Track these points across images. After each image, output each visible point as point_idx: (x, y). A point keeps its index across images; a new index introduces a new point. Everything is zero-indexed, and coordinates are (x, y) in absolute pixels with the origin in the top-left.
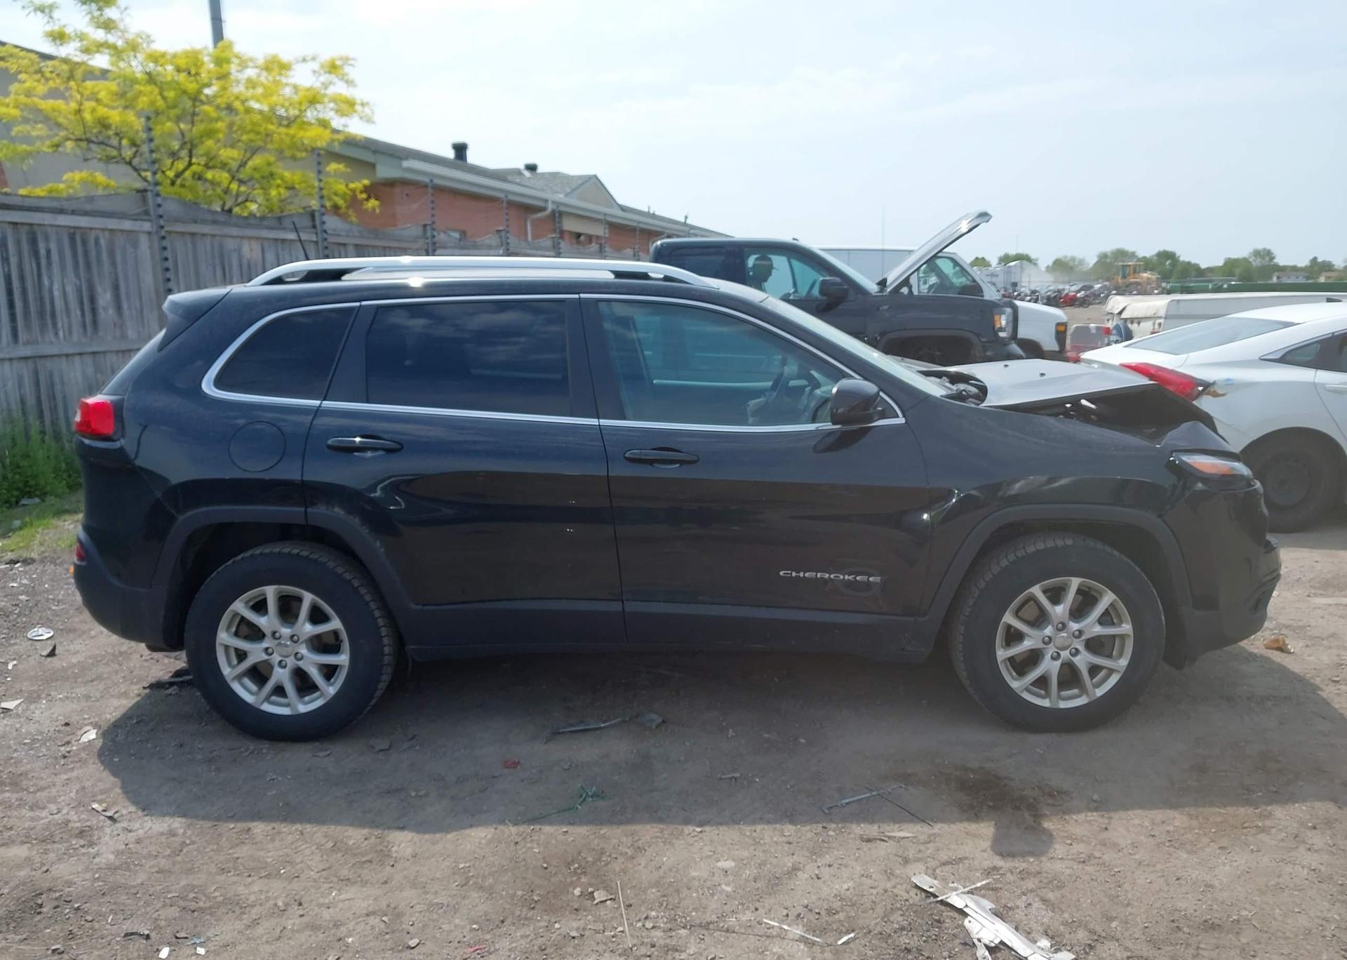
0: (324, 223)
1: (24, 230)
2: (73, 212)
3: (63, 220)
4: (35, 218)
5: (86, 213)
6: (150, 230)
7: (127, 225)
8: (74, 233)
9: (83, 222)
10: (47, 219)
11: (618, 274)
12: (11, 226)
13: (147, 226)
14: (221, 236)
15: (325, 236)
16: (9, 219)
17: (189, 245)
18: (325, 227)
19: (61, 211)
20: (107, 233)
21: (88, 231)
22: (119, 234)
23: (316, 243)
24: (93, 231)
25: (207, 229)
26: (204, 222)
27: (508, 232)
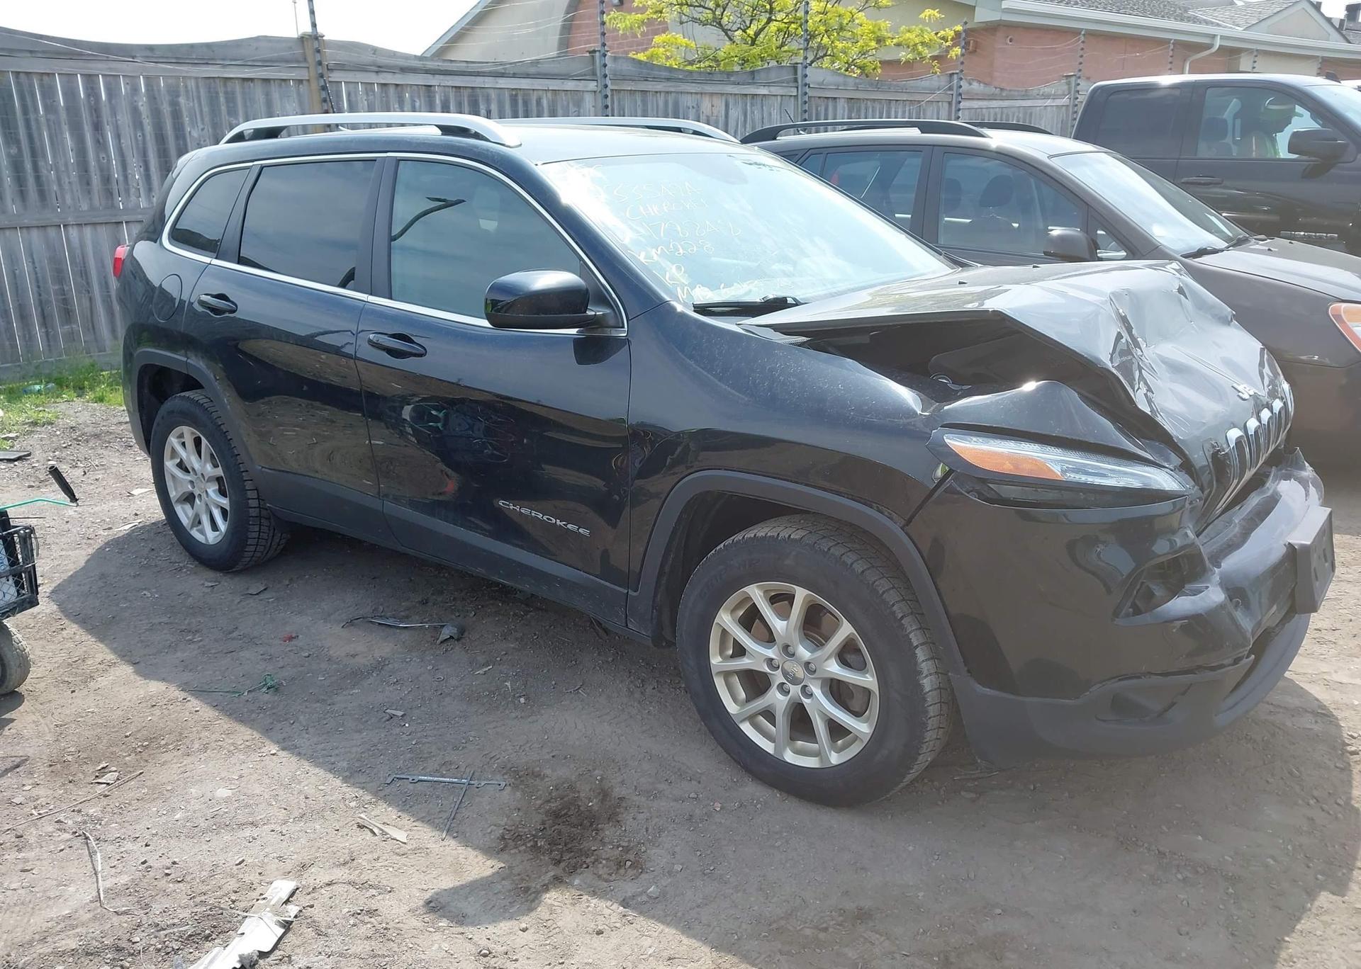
0: (806, 76)
1: (466, 93)
2: (514, 76)
3: (503, 83)
4: (478, 82)
5: (527, 76)
6: (595, 89)
7: (570, 85)
8: (516, 95)
9: (524, 84)
10: (488, 82)
11: (446, 130)
12: (454, 89)
13: (592, 85)
14: (677, 93)
15: (807, 90)
16: (450, 84)
17: (639, 103)
18: (807, 80)
19: (502, 75)
20: (549, 94)
21: (531, 92)
22: (563, 93)
23: (796, 97)
24: (535, 92)
25: (659, 87)
26: (655, 79)
27: (1079, 78)
